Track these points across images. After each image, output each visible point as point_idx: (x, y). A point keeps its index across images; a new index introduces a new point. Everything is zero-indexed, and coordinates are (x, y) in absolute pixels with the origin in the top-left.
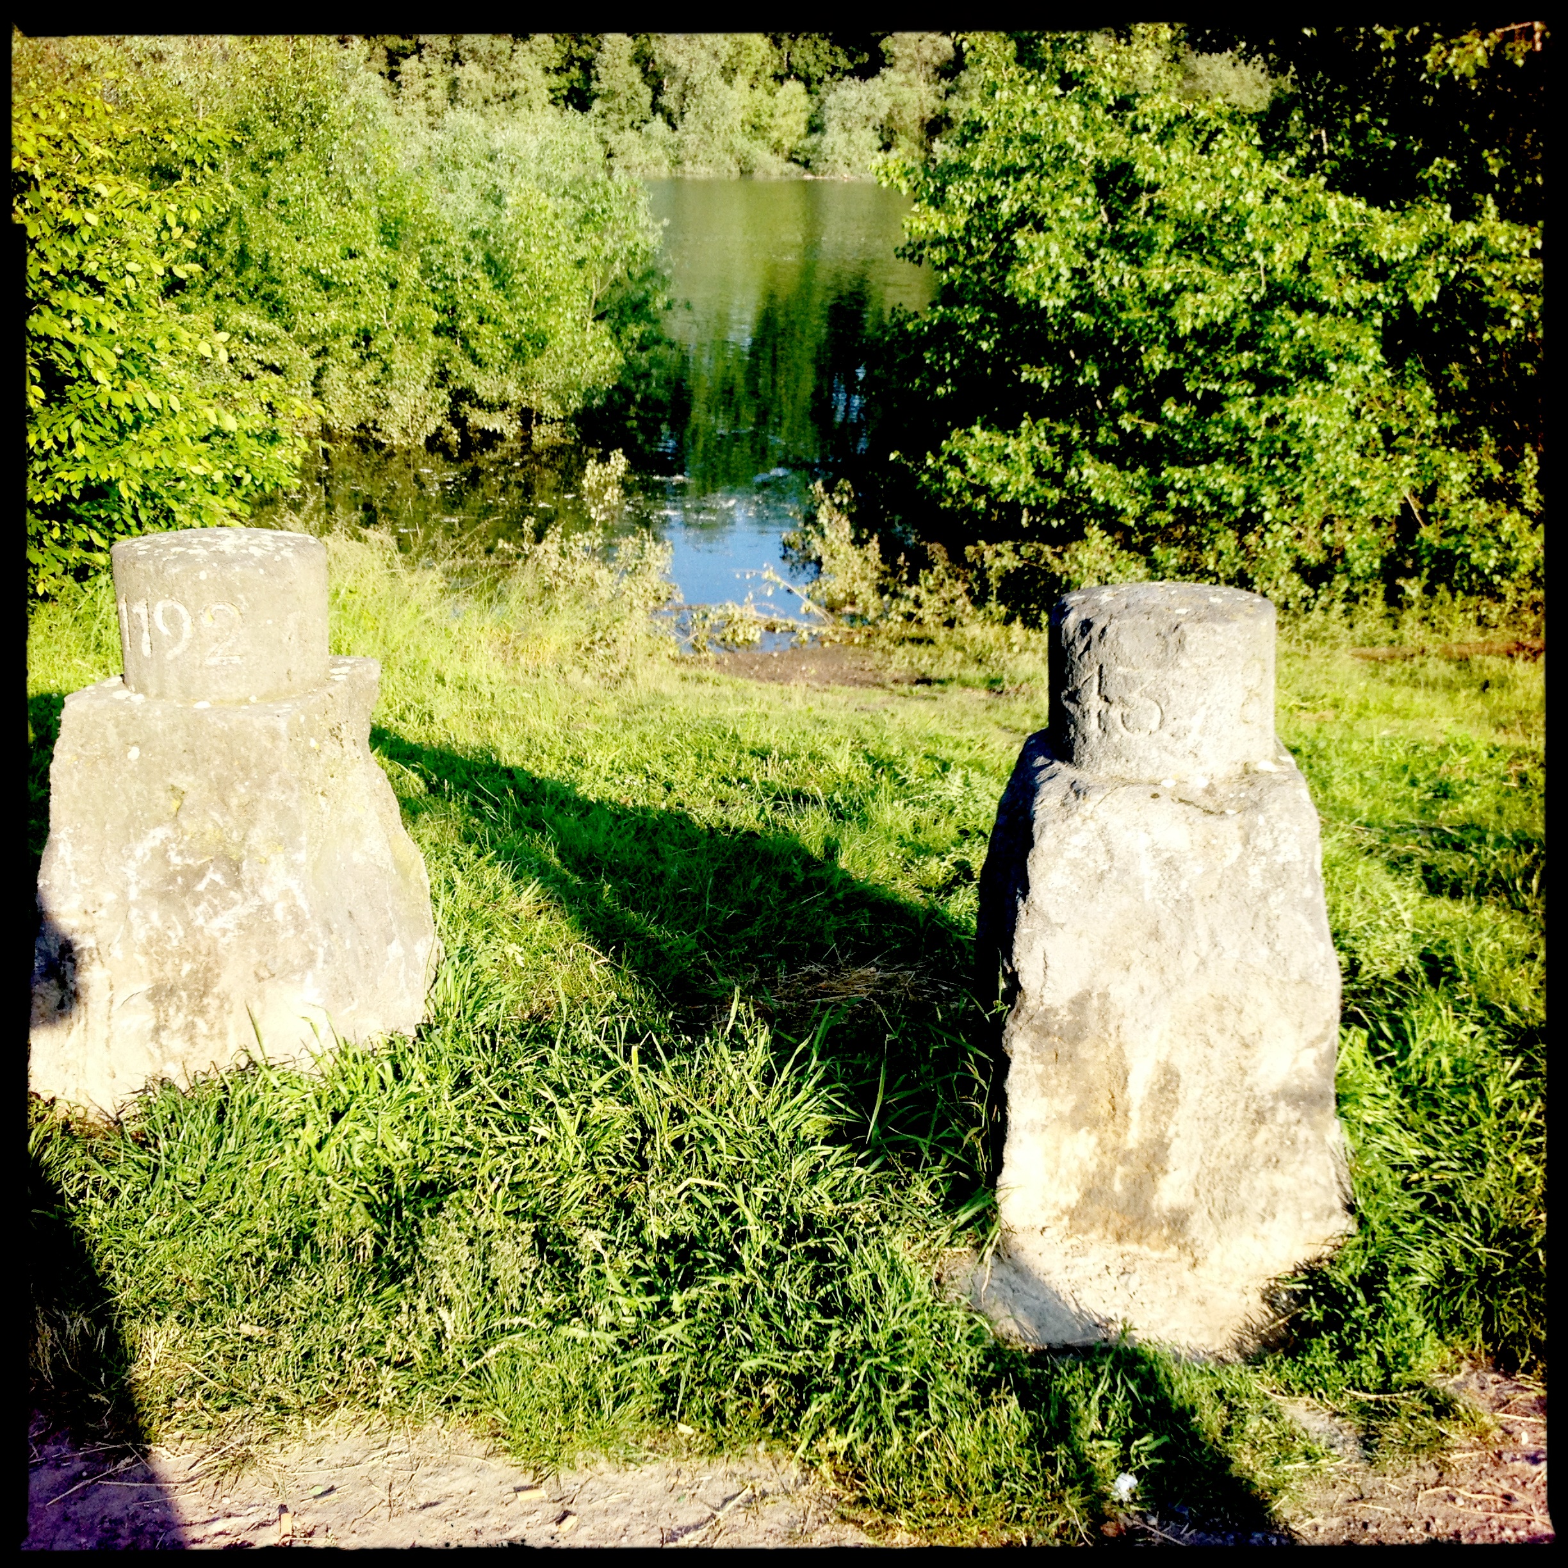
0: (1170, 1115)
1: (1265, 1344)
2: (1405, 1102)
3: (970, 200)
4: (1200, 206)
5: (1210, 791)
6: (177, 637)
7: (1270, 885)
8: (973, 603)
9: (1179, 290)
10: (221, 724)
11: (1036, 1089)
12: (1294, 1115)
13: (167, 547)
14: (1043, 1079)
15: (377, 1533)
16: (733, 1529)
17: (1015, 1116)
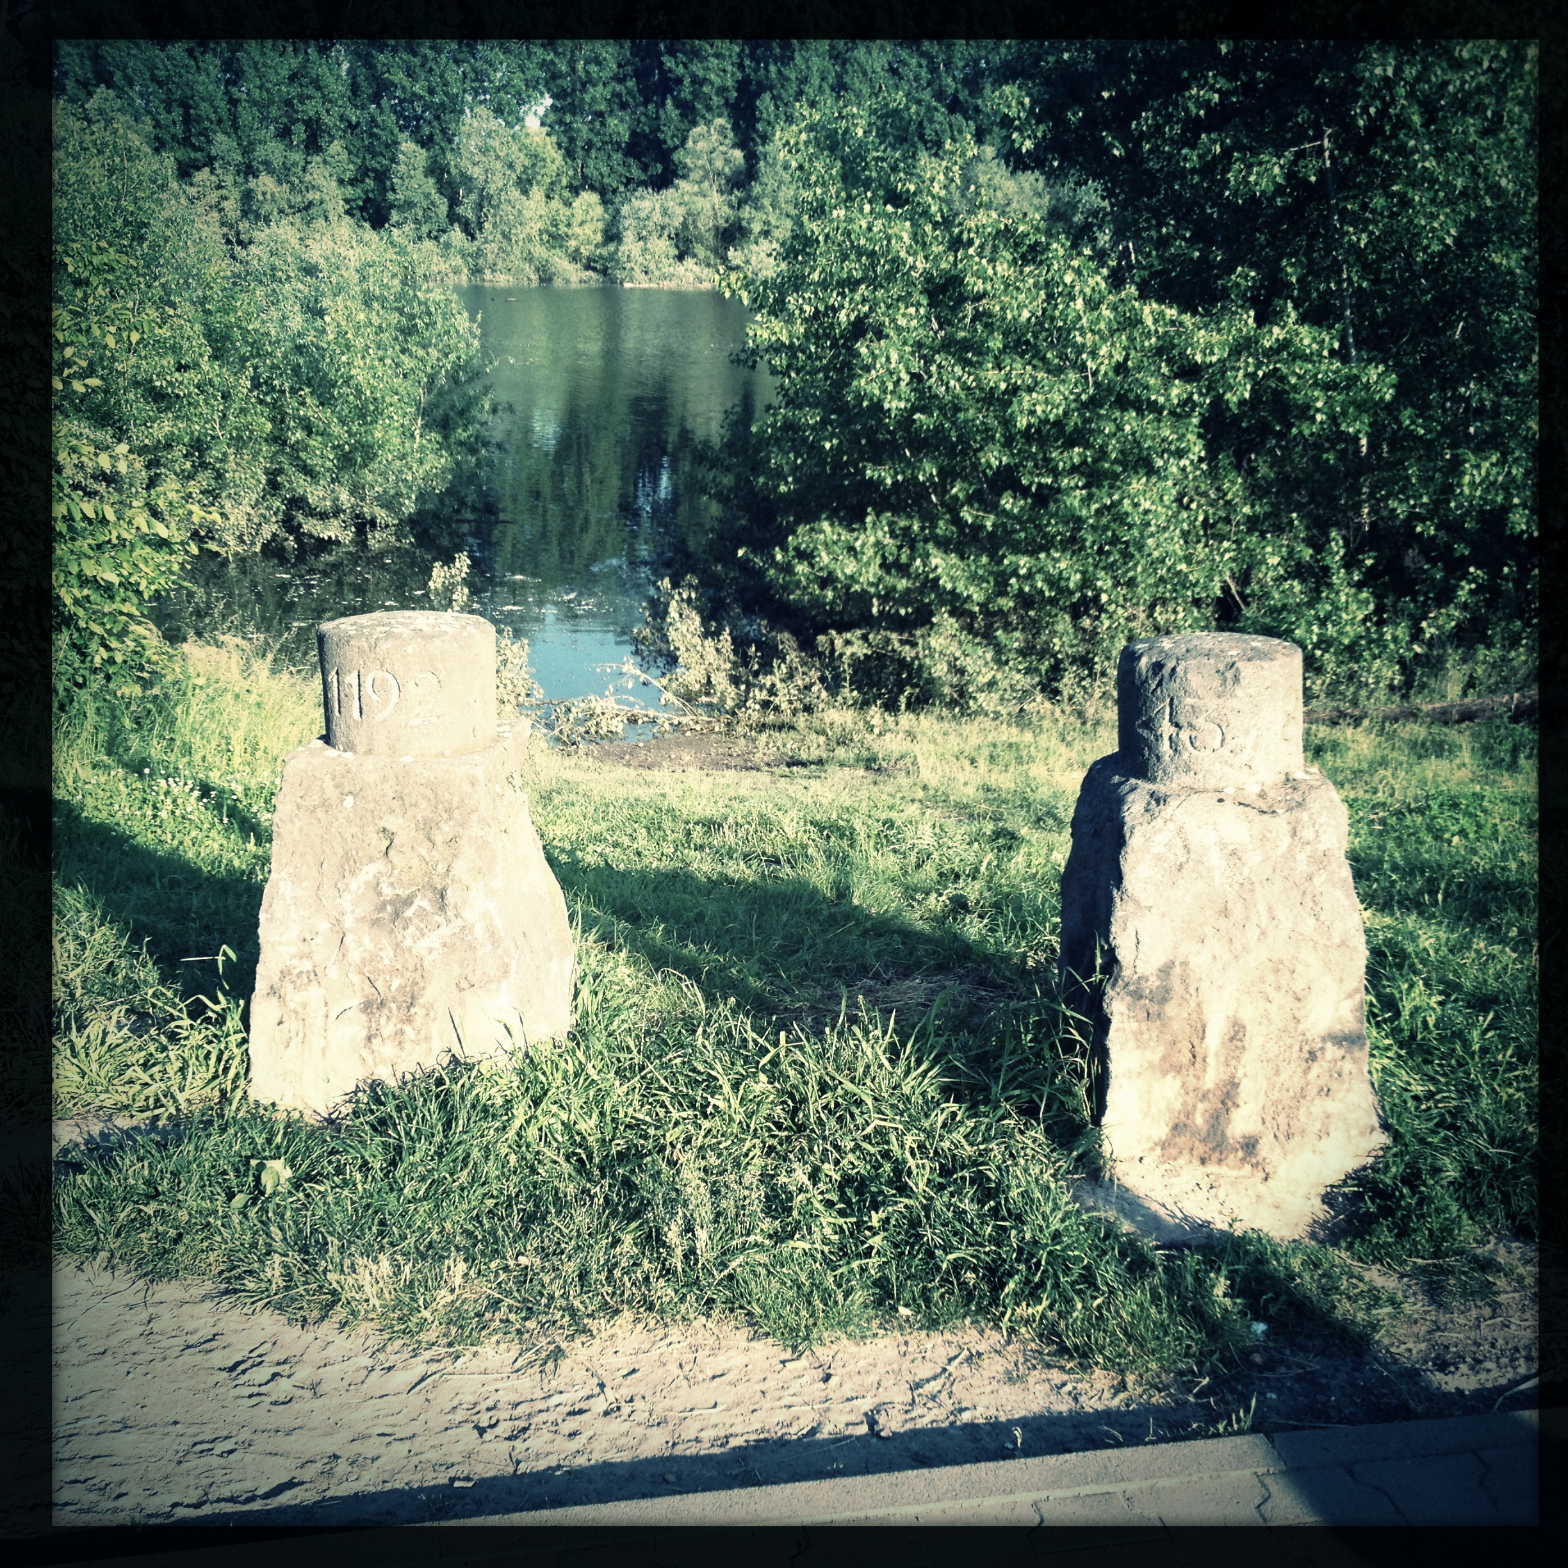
0: (1238, 1058)
1: (1332, 1233)
2: (1403, 1053)
3: (809, 310)
4: (1026, 314)
5: (1262, 795)
6: (385, 703)
8: (828, 689)
9: (1014, 390)
10: (427, 774)
11: (1132, 1043)
12: (1340, 1053)
13: (373, 626)
14: (1138, 1035)
15: (684, 1397)
16: (963, 1378)
17: (1115, 1066)
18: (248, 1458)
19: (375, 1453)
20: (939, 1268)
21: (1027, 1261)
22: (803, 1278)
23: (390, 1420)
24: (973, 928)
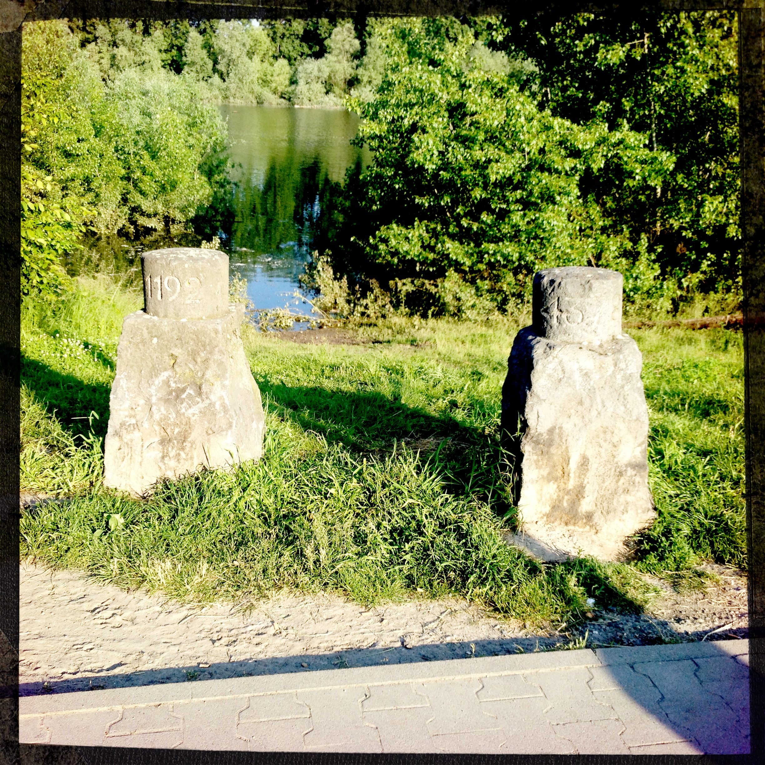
0: (585, 476)
1: (628, 559)
2: (665, 475)
3: (390, 118)
4: (496, 123)
5: (601, 346)
6: (174, 292)
7: (625, 382)
8: (394, 307)
9: (489, 161)
10: (194, 327)
11: (534, 466)
12: (634, 473)
13: (168, 254)
14: (537, 462)
15: (312, 628)
16: (448, 622)
17: (526, 477)
18: (100, 652)
19: (162, 651)
20: (437, 570)
21: (480, 567)
22: (371, 574)
23: (169, 636)
24: (459, 415)
